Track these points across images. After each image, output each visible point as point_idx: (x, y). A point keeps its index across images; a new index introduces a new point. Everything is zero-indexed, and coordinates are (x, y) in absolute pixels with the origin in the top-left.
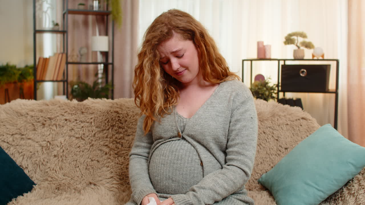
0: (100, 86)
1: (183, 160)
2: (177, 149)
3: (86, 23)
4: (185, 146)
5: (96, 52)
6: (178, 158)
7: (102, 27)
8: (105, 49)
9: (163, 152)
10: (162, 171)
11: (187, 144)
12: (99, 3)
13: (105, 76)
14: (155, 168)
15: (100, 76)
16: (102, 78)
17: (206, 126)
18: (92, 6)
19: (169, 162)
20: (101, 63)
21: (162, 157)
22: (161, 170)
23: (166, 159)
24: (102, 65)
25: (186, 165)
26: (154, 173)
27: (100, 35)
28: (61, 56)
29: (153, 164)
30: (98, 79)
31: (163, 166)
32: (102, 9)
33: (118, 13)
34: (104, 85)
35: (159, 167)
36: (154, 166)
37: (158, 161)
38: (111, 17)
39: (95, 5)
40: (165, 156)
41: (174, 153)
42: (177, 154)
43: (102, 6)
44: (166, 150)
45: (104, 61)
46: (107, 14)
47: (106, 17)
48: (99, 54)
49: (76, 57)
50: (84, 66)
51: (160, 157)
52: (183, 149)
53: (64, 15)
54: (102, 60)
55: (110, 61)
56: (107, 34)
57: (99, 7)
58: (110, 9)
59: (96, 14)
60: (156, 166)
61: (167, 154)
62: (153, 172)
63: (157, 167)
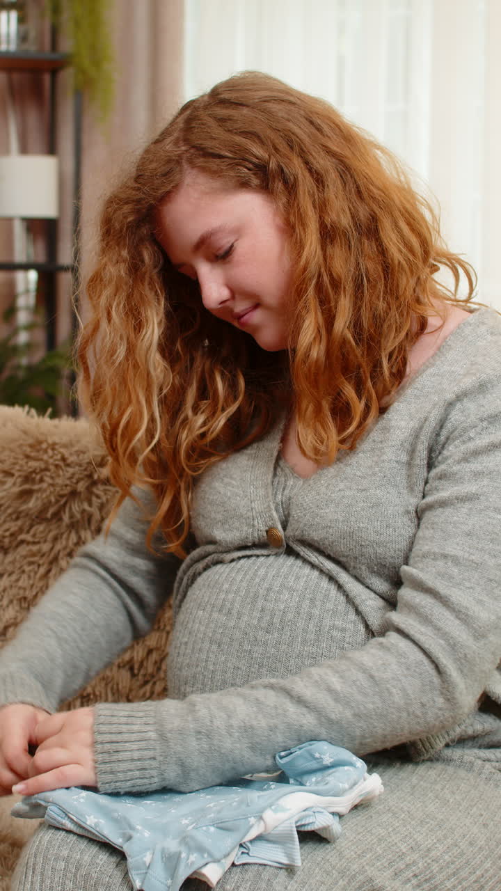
0: (24, 361)
1: (287, 629)
2: (269, 590)
4: (298, 578)
5: (9, 220)
6: (271, 624)
7: (34, 119)
8: (45, 208)
9: (222, 596)
10: (211, 668)
11: (307, 570)
12: (21, 20)
13: (41, 319)
14: (189, 651)
15: (23, 317)
16: (30, 327)
17: (363, 509)
19: (238, 635)
20: (26, 267)
21: (215, 615)
22: (206, 661)
23: (232, 624)
24: (33, 275)
25: (298, 647)
26: (180, 670)
27: (24, 150)
29: (183, 637)
30: (15, 332)
31: (214, 647)
32: (32, 48)
33: (97, 62)
34: (39, 355)
35: (200, 650)
36: (186, 643)
37: (202, 628)
38: (68, 78)
40: (229, 612)
41: (260, 603)
42: (269, 606)
43: (32, 34)
44: (234, 588)
45: (41, 258)
46: (55, 67)
47: (47, 78)
48: (19, 230)
51: (210, 615)
52: (291, 590)
54: (31, 250)
55: (65, 257)
56: (51, 148)
58: (67, 45)
60: (190, 646)
61: (237, 606)
62: (178, 666)
63: (193, 651)
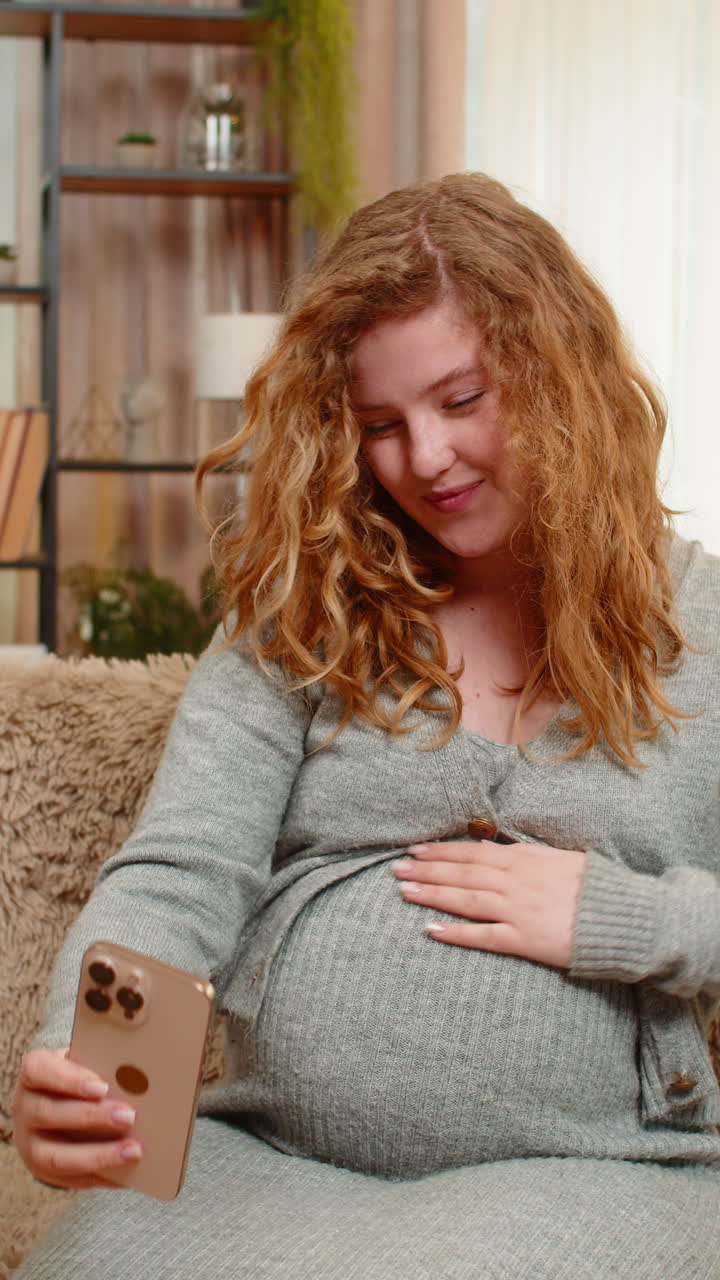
3: (175, 243)
12: (237, 129)
18: (200, 150)
28: (19, 423)
32: (249, 168)
39: (211, 140)
43: (250, 148)
46: (285, 190)
47: (276, 205)
49: (104, 431)
50: (159, 482)
53: (46, 197)
57: (238, 152)
59: (222, 189)
